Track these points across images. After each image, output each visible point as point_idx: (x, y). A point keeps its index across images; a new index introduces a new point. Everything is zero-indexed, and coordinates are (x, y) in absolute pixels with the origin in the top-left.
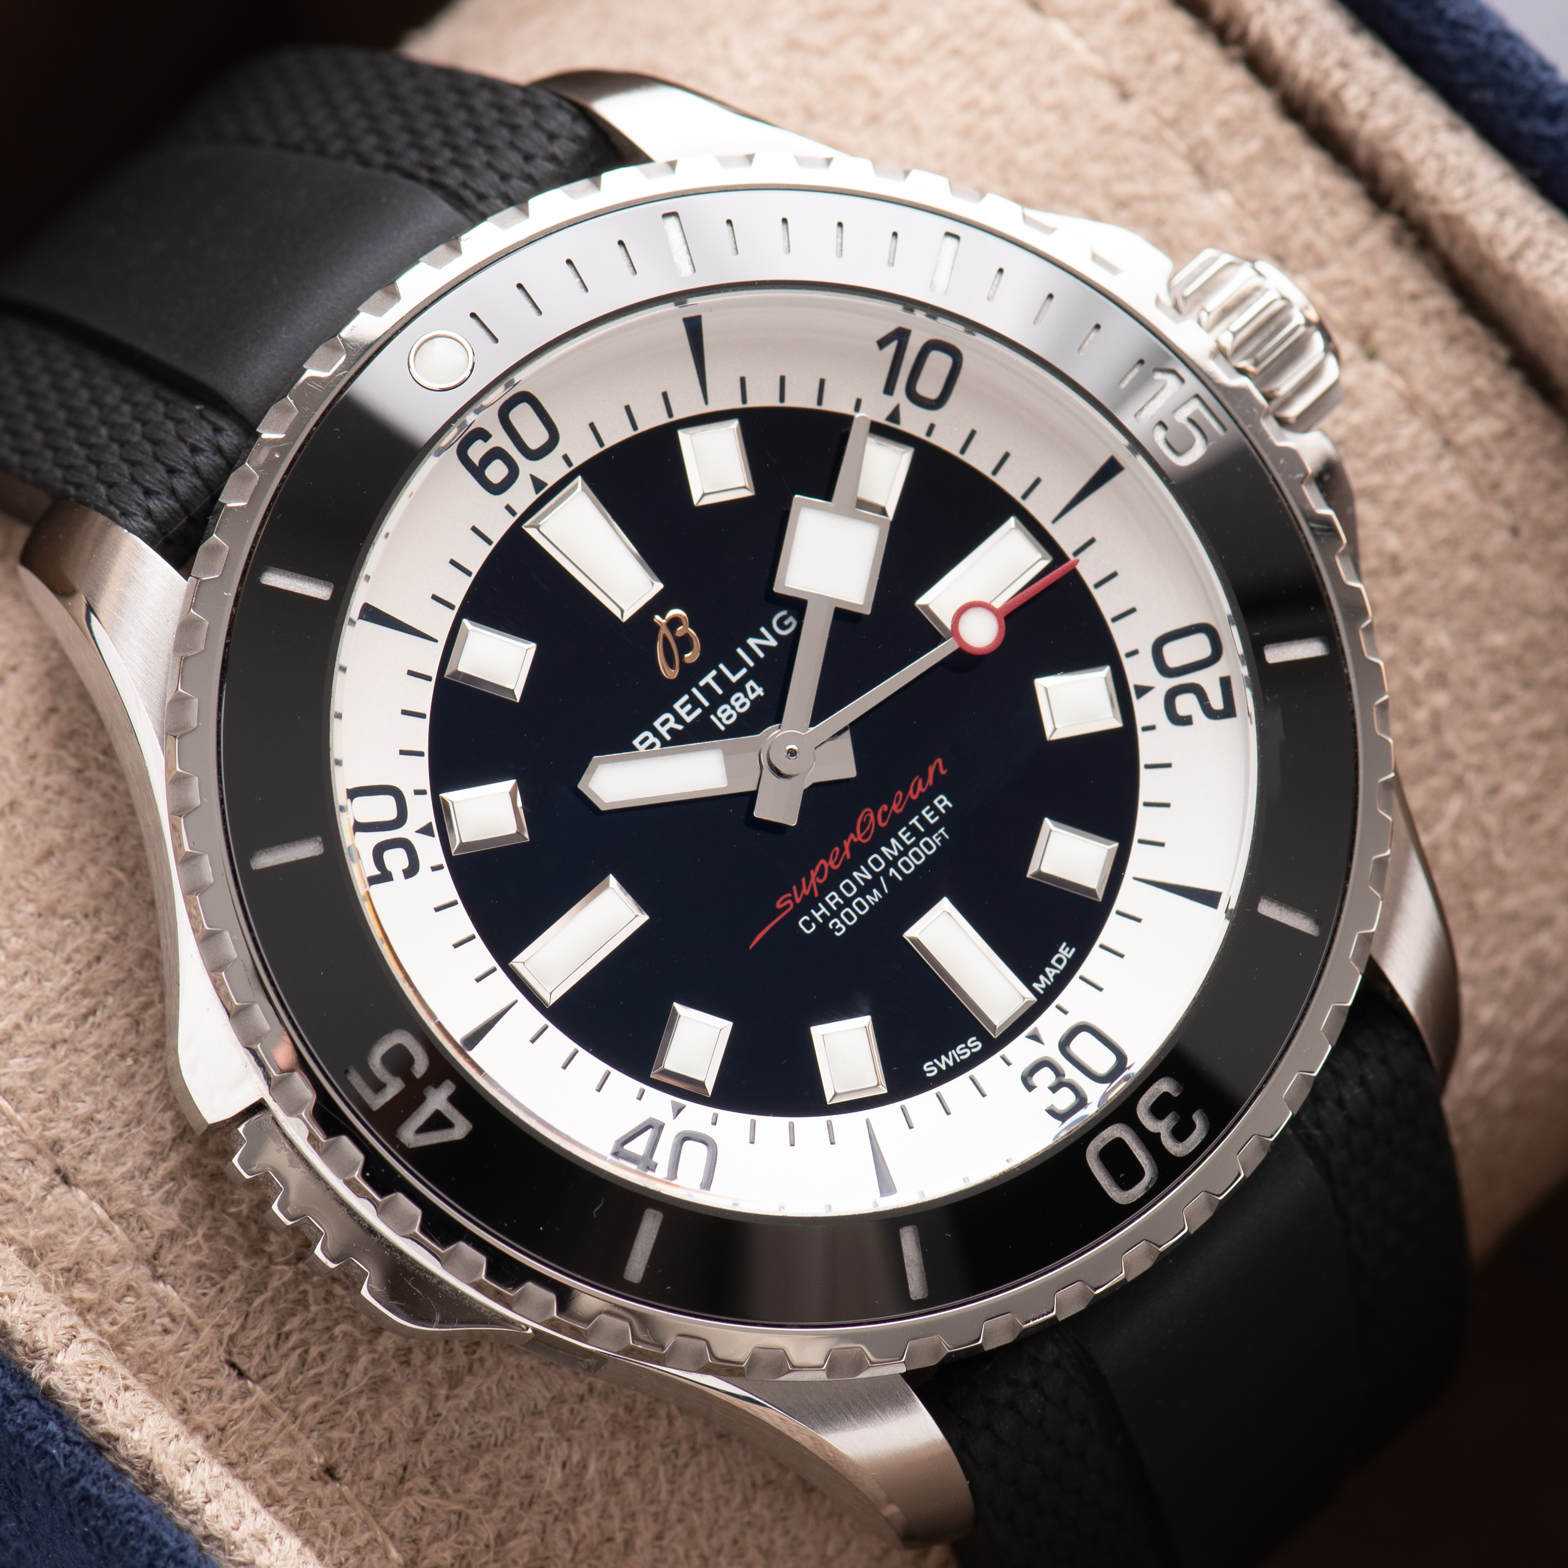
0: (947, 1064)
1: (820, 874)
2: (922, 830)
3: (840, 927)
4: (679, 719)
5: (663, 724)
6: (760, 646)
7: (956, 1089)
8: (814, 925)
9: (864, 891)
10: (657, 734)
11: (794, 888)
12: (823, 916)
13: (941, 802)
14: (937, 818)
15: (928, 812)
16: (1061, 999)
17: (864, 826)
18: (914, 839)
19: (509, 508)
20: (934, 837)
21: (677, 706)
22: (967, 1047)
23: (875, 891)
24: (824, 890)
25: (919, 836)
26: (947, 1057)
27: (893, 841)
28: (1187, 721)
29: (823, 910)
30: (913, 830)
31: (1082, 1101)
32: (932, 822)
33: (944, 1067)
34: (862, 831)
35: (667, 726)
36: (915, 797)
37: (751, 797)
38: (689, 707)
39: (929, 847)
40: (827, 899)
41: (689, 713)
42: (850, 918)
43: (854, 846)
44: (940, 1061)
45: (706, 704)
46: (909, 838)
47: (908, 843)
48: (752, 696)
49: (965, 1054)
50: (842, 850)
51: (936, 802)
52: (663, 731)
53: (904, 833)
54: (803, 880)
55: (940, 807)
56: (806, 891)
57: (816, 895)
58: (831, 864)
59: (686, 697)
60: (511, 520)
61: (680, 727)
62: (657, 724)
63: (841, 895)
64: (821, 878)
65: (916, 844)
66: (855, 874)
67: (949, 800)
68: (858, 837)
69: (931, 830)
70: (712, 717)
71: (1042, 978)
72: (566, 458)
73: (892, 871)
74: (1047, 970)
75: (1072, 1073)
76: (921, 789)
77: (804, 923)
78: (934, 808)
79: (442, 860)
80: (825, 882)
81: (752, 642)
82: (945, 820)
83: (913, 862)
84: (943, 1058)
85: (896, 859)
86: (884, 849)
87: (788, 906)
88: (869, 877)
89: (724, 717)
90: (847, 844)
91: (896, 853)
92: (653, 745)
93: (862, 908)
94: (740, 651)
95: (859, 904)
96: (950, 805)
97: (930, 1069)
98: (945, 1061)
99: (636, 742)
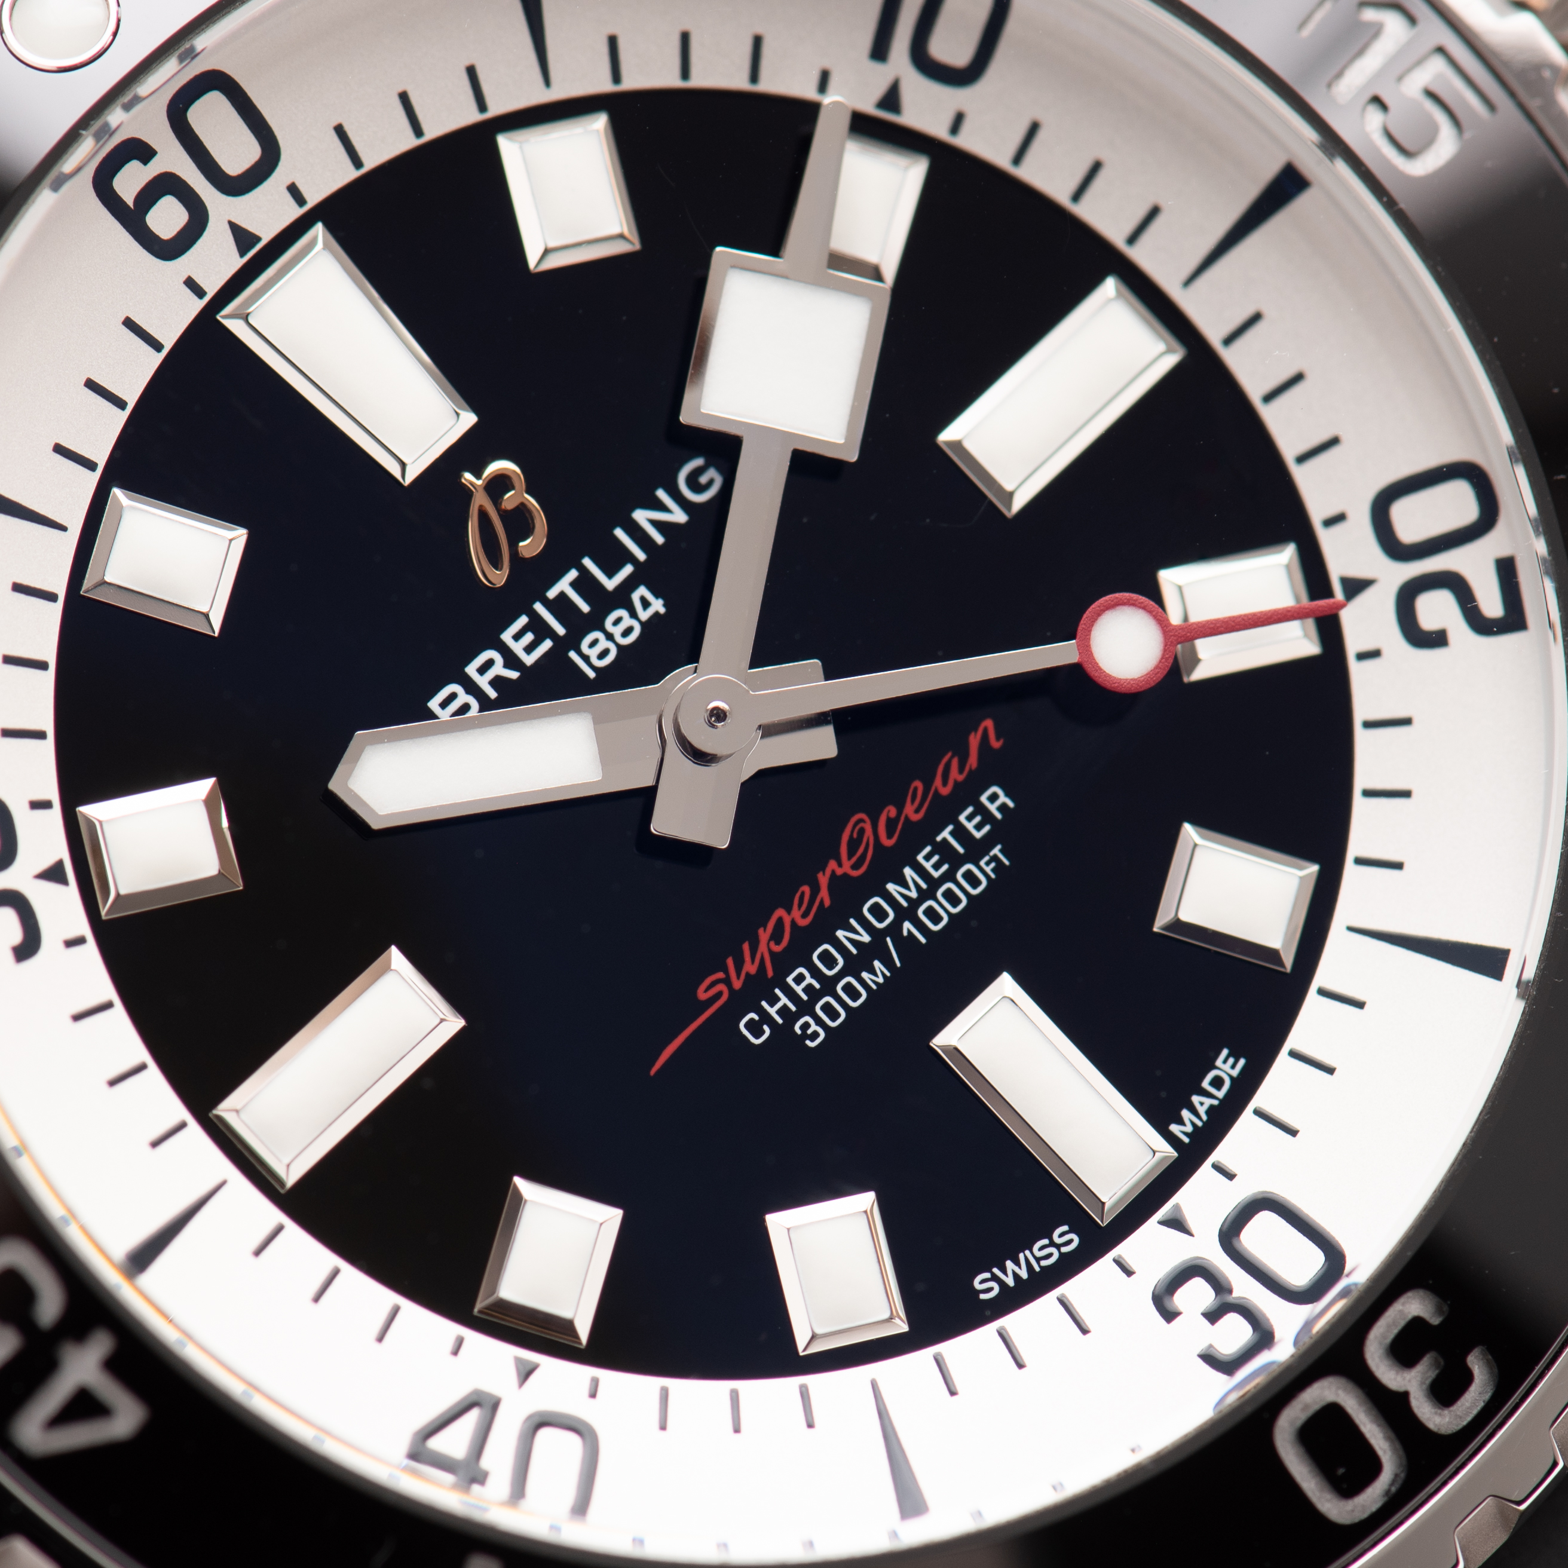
0: (1016, 1276)
1: (776, 937)
2: (961, 850)
3: (814, 1030)
4: (511, 661)
5: (482, 670)
6: (656, 524)
7: (1035, 1321)
8: (766, 1027)
9: (857, 964)
10: (472, 688)
11: (730, 962)
12: (783, 1011)
13: (993, 798)
14: (987, 828)
15: (970, 818)
16: (1222, 1153)
17: (853, 845)
18: (945, 867)
19: (191, 284)
20: (982, 863)
21: (507, 637)
22: (1052, 1244)
23: (877, 964)
24: (784, 964)
25: (954, 860)
26: (1018, 1264)
27: (908, 872)
28: (1437, 640)
29: (784, 1000)
30: (944, 851)
31: (1264, 1338)
32: (978, 835)
33: (1010, 1281)
34: (851, 855)
35: (490, 674)
36: (945, 791)
37: (646, 797)
38: (529, 637)
39: (974, 882)
40: (790, 980)
41: (529, 649)
42: (833, 1015)
43: (837, 882)
44: (1004, 1271)
45: (561, 631)
46: (936, 867)
47: (936, 874)
48: (644, 615)
49: (1050, 1255)
50: (815, 890)
51: (984, 799)
52: (483, 682)
53: (927, 858)
54: (746, 947)
55: (993, 808)
56: (750, 968)
57: (770, 973)
58: (796, 916)
59: (523, 620)
60: (195, 306)
61: (514, 675)
62: (471, 670)
63: (816, 973)
64: (778, 942)
65: (950, 876)
66: (840, 934)
67: (1007, 795)
68: (844, 866)
69: (976, 850)
70: (573, 655)
71: (1186, 1114)
72: (294, 191)
73: (907, 926)
74: (1196, 1099)
75: (1244, 1286)
76: (955, 775)
77: (750, 1025)
78: (981, 809)
79: (83, 927)
80: (785, 950)
81: (641, 516)
82: (1001, 831)
83: (946, 910)
84: (1009, 1265)
85: (914, 904)
86: (891, 887)
87: (719, 994)
88: (866, 938)
89: (593, 653)
90: (823, 879)
91: (914, 894)
92: (465, 708)
93: (854, 994)
94: (619, 533)
95: (849, 989)
96: (1011, 804)
97: (985, 1285)
98: (1013, 1271)
99: (434, 704)
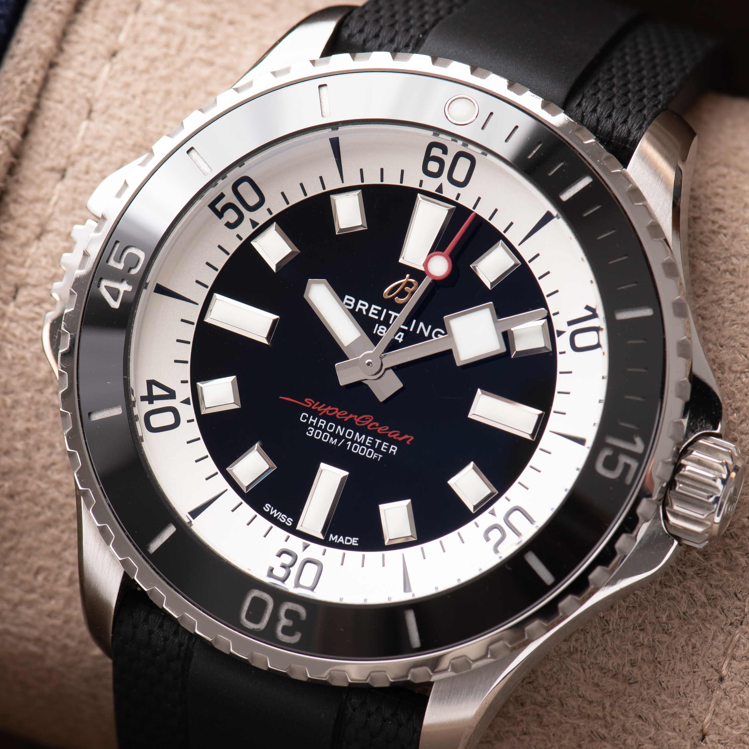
0: (273, 514)
1: (331, 411)
2: (376, 447)
3: (311, 433)
4: (368, 311)
5: (362, 304)
6: (421, 329)
7: (263, 523)
8: (306, 420)
9: (334, 435)
10: (356, 304)
11: (318, 403)
12: (312, 422)
13: (394, 449)
14: (385, 451)
15: (385, 445)
16: (329, 550)
17: (364, 419)
18: (370, 445)
19: (421, 182)
20: (375, 454)
21: (373, 306)
22: (286, 519)
23: (336, 440)
24: (325, 417)
25: (373, 447)
26: (277, 513)
27: (364, 436)
28: (487, 539)
29: (315, 421)
30: (374, 442)
31: (284, 580)
32: (382, 449)
33: (271, 513)
34: (361, 420)
35: (362, 307)
36: (389, 436)
37: (345, 357)
38: (376, 312)
39: (369, 454)
40: (321, 420)
41: (373, 313)
42: (317, 436)
43: (352, 419)
44: (273, 510)
45: (382, 319)
46: (369, 443)
47: (367, 444)
48: (396, 338)
49: (283, 520)
50: (347, 415)
51: (392, 446)
52: (359, 306)
53: (370, 439)
54: (324, 405)
55: (391, 450)
56: (319, 409)
57: (320, 414)
58: (338, 413)
59: (380, 308)
60: (417, 186)
61: (364, 313)
62: (360, 302)
63: (326, 426)
64: (329, 413)
65: (368, 447)
66: (339, 427)
67: (396, 452)
68: (357, 419)
69: (378, 451)
70: (377, 325)
71: (336, 537)
72: (458, 195)
73: (350, 443)
74: (341, 537)
75: (294, 570)
76: (395, 436)
77: (304, 416)
78: (389, 447)
79: (244, 238)
80: (328, 415)
81: (422, 325)
82: (386, 455)
83: (359, 450)
84: (276, 511)
85: (356, 442)
86: (358, 434)
87: (308, 404)
88: (341, 434)
89: (380, 330)
90: (351, 416)
91: (359, 441)
92: (350, 305)
93: (325, 438)
94: (414, 321)
95: (326, 436)
96: (394, 454)
97: (267, 507)
98: (274, 513)
99: (347, 297)
